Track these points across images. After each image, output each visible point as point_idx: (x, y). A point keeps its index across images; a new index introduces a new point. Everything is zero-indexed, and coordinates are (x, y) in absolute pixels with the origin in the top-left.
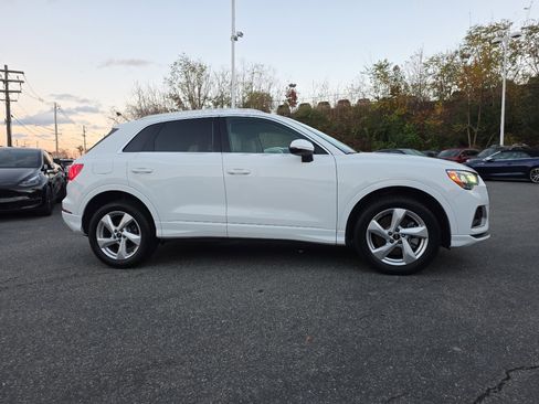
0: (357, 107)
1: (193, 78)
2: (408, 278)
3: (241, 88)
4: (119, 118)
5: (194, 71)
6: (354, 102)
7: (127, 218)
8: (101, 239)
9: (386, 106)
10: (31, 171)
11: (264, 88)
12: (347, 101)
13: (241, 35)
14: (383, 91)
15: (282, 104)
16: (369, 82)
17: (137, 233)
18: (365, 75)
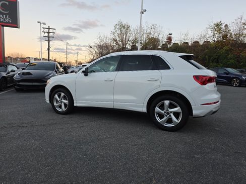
0: (203, 45)
1: (124, 31)
3: (145, 36)
4: (91, 49)
5: (124, 28)
6: (201, 43)
9: (218, 45)
11: (156, 35)
12: (198, 42)
13: (145, 11)
14: (218, 37)
15: (164, 43)
16: (210, 33)
18: (209, 29)
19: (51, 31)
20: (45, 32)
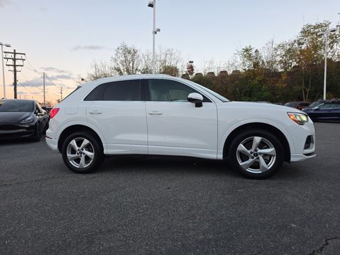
0: (232, 75)
1: (129, 57)
2: (263, 181)
3: (159, 63)
4: (83, 82)
5: (130, 53)
6: (230, 72)
7: (86, 142)
8: (69, 155)
9: (250, 75)
10: (28, 114)
11: (173, 63)
12: (226, 72)
13: (159, 30)
14: (249, 65)
15: (184, 73)
16: (239, 60)
17: (92, 152)
18: (237, 56)
19: (18, 56)
20: (7, 59)
